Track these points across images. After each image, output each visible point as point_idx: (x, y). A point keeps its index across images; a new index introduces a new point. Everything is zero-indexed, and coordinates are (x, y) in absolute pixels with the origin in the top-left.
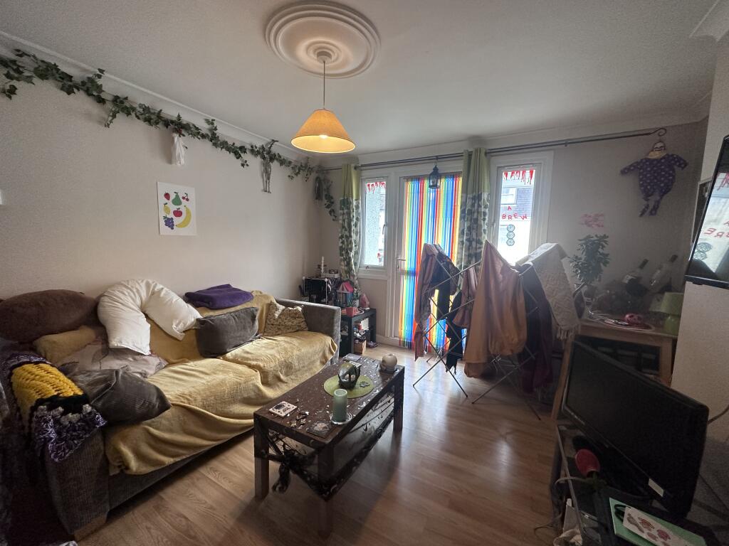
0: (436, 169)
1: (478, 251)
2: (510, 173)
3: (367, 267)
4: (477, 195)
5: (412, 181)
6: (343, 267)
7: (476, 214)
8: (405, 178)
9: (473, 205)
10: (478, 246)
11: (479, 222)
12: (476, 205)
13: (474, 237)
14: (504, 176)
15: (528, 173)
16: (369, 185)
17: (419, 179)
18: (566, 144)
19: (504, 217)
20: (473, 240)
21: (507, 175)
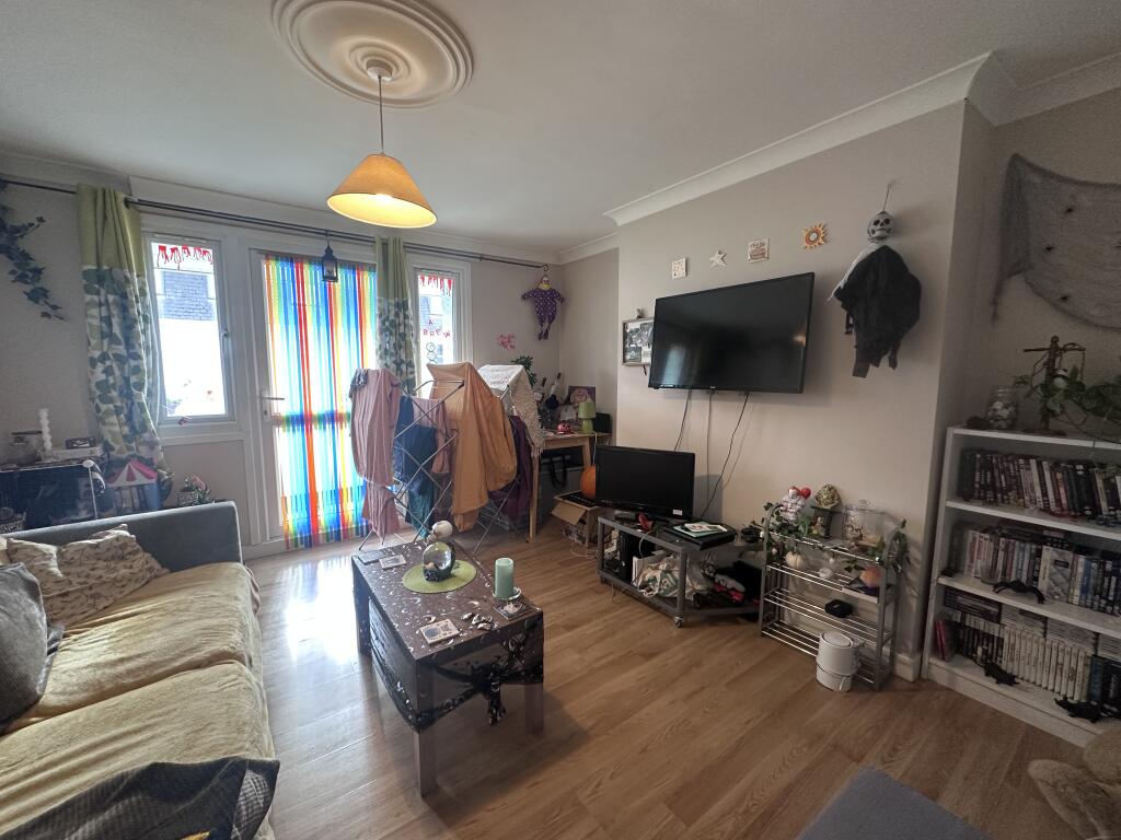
0: (329, 251)
1: (411, 376)
2: (426, 278)
3: (182, 421)
4: (401, 302)
5: (277, 259)
6: (117, 429)
7: (402, 328)
8: (260, 252)
9: (397, 315)
10: (410, 369)
11: (407, 339)
12: (401, 315)
13: (403, 357)
14: (420, 280)
15: (446, 281)
16: (162, 249)
17: (292, 259)
18: (481, 258)
19: (425, 332)
20: (402, 362)
21: (423, 279)
